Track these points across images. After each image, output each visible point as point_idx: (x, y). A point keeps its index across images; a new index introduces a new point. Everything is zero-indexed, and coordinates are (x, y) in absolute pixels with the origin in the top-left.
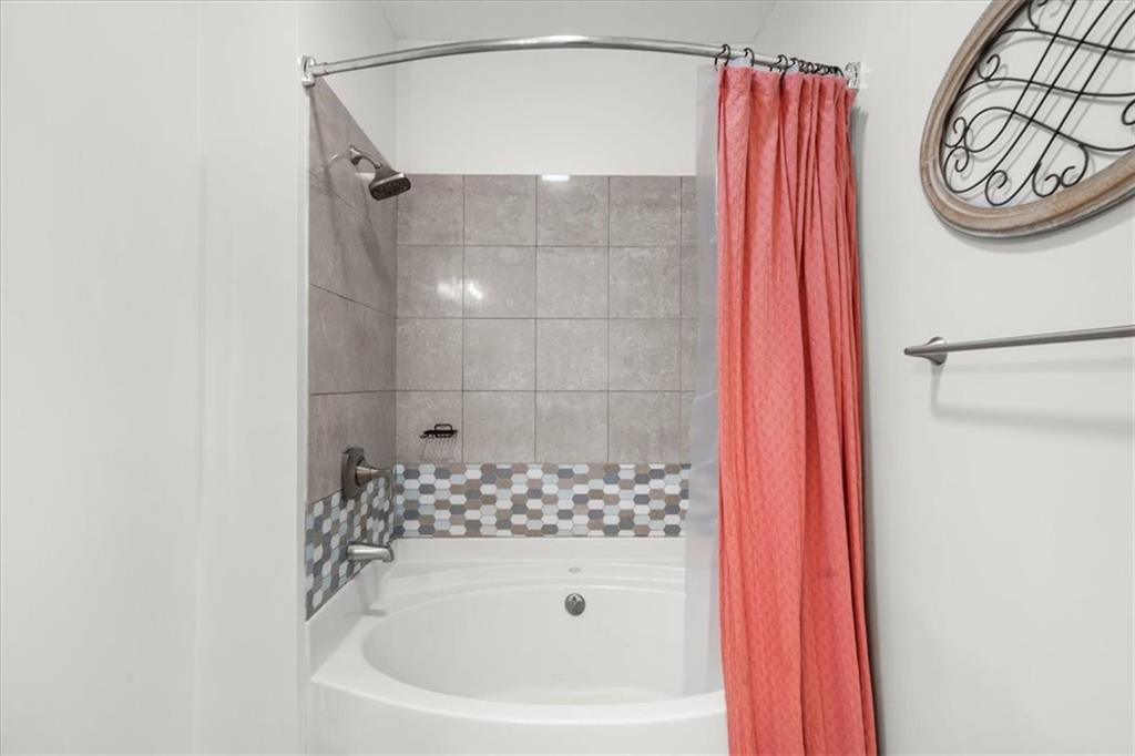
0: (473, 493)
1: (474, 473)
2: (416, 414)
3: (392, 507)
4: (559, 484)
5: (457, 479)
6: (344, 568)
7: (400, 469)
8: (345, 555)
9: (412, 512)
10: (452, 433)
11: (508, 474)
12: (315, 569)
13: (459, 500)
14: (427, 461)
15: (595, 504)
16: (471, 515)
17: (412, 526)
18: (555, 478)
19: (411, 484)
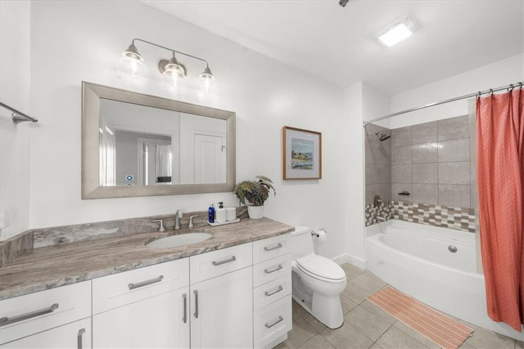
0: (415, 211)
1: (416, 206)
2: (397, 189)
3: (390, 211)
4: (448, 212)
5: (410, 207)
6: (375, 220)
7: (393, 202)
8: (375, 218)
9: (396, 213)
10: (408, 194)
11: (428, 207)
12: (368, 218)
13: (412, 212)
14: (401, 201)
15: (463, 221)
16: (415, 217)
17: (396, 217)
18: (446, 210)
19: (396, 206)
